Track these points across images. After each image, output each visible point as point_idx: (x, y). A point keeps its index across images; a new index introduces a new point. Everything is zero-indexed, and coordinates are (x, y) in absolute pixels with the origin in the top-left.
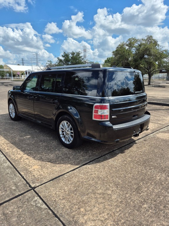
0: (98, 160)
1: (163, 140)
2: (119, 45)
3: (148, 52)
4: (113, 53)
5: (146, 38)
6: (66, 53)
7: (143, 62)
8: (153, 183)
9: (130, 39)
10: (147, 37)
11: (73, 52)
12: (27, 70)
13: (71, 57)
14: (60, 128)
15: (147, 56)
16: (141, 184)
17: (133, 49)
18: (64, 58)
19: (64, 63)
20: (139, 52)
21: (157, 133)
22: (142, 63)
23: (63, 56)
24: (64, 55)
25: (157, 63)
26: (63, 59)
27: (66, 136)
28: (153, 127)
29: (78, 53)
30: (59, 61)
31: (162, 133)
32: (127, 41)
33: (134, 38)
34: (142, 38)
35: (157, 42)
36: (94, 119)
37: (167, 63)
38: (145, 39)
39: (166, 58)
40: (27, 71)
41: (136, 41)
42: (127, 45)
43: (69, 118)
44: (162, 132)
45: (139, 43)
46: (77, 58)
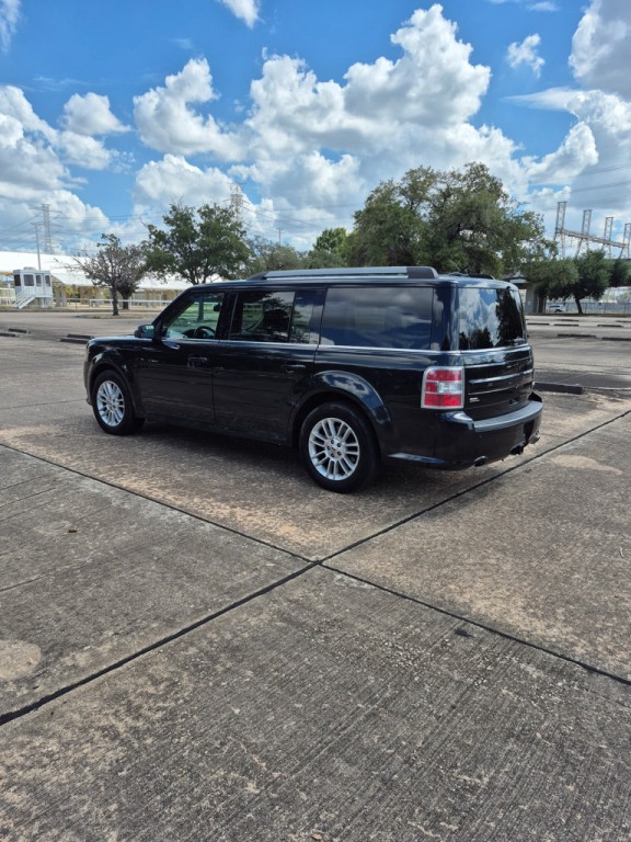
0: (431, 512)
2: (377, 191)
3: (473, 221)
4: (356, 217)
5: (464, 172)
6: (182, 208)
7: (457, 251)
8: (579, 544)
9: (412, 172)
10: (469, 168)
11: (207, 207)
12: (21, 268)
13: (202, 226)
14: (311, 439)
15: (469, 232)
16: (554, 546)
17: (421, 204)
18: (174, 228)
19: (172, 245)
20: (441, 219)
21: (552, 456)
22: (456, 255)
23: (168, 221)
24: (171, 217)
25: (500, 255)
26: (167, 229)
27: (332, 459)
29: (226, 211)
30: (153, 237)
31: (565, 456)
32: (404, 179)
33: (425, 168)
34: (452, 171)
35: (501, 185)
36: (423, 406)
37: (531, 257)
38: (460, 175)
39: (528, 240)
40: (19, 271)
41: (432, 178)
42: (403, 192)
43: (344, 408)
45: (443, 187)
46: (222, 228)
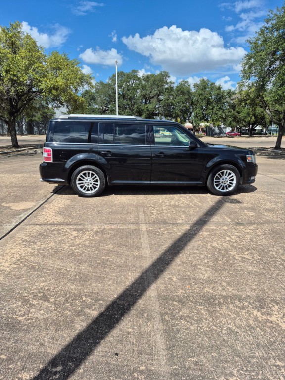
1: (26, 200)
21: (35, 206)
28: (44, 213)
31: (28, 207)
44: (29, 209)
